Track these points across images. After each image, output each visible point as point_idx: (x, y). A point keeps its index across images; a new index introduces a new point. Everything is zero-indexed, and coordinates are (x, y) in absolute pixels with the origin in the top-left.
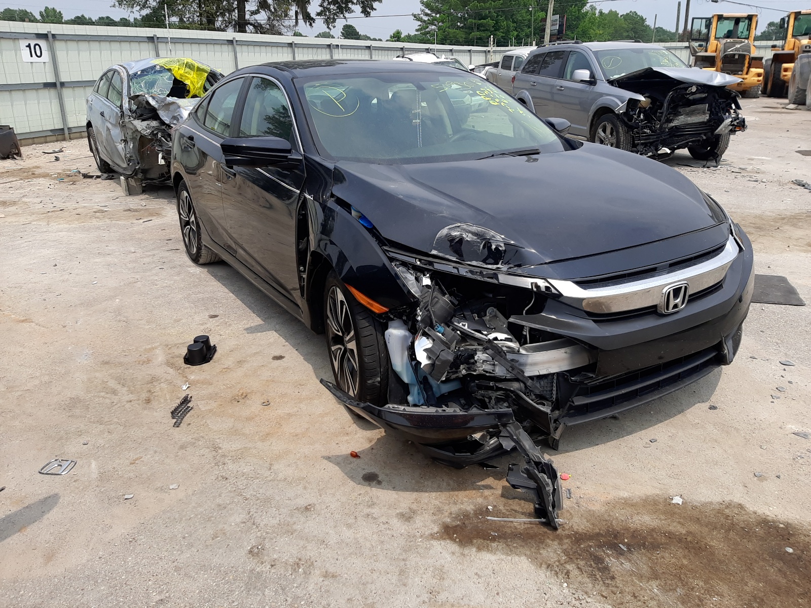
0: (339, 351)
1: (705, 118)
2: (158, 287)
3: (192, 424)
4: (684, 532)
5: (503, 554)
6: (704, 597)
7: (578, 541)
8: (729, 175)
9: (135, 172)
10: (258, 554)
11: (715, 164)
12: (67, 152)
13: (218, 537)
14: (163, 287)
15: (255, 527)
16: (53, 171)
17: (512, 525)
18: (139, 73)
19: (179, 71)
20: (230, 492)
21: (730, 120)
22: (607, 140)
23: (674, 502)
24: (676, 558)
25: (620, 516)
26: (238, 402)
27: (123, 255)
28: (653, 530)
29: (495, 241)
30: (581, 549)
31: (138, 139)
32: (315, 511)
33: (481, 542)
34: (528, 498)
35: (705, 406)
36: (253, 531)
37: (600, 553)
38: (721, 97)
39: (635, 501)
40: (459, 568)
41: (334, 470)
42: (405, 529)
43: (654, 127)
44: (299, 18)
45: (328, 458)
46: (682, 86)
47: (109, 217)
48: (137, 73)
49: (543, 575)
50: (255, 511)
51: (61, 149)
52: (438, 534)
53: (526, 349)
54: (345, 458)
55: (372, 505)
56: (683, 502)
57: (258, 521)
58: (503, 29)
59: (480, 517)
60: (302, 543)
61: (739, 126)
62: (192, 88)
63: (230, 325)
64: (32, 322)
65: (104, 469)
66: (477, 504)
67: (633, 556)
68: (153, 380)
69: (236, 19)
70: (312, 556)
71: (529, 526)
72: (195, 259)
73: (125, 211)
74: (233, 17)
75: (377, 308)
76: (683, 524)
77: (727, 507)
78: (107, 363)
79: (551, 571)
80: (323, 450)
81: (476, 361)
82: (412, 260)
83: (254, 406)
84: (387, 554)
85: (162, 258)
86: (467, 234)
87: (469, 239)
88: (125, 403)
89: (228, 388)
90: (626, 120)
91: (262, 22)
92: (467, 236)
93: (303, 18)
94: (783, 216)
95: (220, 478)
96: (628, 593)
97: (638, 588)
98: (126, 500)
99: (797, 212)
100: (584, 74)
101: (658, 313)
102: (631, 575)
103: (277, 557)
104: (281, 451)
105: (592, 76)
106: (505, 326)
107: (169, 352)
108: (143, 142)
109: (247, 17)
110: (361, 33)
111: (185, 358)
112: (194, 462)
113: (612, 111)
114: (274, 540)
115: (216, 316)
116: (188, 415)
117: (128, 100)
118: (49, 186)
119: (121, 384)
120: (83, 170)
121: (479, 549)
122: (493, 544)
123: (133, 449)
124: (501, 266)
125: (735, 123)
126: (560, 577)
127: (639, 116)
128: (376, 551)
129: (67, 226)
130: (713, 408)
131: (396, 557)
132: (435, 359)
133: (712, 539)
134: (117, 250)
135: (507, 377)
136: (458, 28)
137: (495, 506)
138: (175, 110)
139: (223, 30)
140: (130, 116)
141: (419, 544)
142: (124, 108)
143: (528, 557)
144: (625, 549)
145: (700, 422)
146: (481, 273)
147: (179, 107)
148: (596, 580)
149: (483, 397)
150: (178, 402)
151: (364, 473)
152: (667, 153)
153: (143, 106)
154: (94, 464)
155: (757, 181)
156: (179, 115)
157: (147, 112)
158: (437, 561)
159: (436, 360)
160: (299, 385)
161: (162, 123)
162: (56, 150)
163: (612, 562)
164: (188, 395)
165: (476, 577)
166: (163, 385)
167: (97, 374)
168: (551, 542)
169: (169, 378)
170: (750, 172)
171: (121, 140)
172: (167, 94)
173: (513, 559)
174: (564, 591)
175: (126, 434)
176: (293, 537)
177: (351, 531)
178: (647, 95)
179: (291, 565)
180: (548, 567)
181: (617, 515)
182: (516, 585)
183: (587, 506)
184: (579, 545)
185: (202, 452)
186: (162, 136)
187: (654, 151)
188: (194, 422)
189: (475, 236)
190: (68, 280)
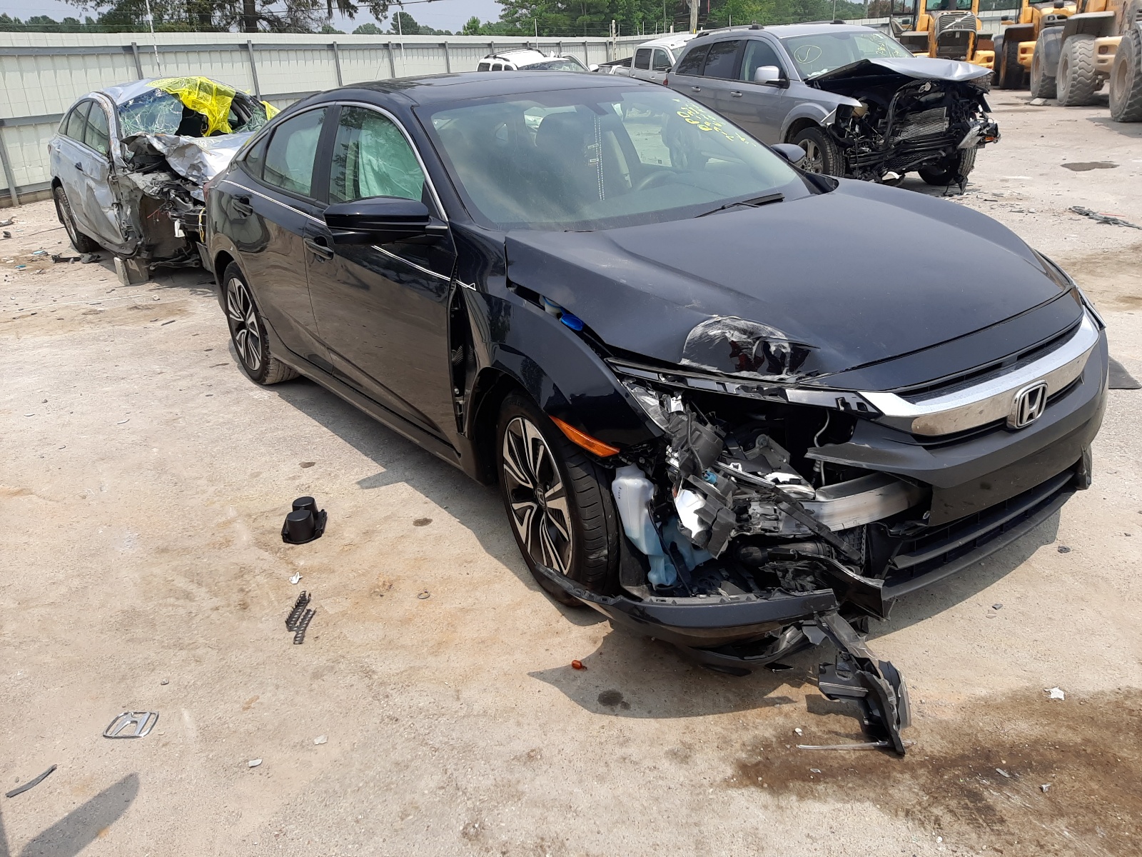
0: (529, 511)
1: (944, 126)
2: (211, 424)
3: (321, 638)
4: (1079, 740)
5: (837, 801)
6: (1137, 838)
7: (938, 773)
8: (981, 205)
9: (138, 250)
10: (477, 835)
11: (959, 190)
12: (20, 224)
13: (409, 815)
14: (220, 425)
15: (461, 793)
16: (6, 255)
17: (837, 754)
18: (131, 103)
19: (190, 96)
20: (408, 740)
21: (979, 127)
22: (809, 164)
23: (1052, 696)
24: (1080, 781)
25: (985, 724)
26: (382, 596)
27: (144, 378)
28: (1036, 742)
29: (777, 341)
30: (945, 782)
31: (138, 201)
32: (544, 760)
33: (800, 785)
34: (848, 710)
35: (1052, 548)
36: (459, 801)
37: (974, 786)
38: (963, 97)
39: (999, 701)
40: (780, 828)
41: (552, 693)
42: (685, 776)
43: (875, 143)
44: (332, 6)
45: (541, 676)
46: (912, 84)
47: (108, 319)
48: (128, 103)
49: (904, 828)
50: (454, 767)
51: (10, 220)
52: (735, 779)
53: (823, 494)
54: (564, 671)
55: (625, 742)
56: (1065, 695)
57: (462, 783)
58: (623, 9)
59: (788, 746)
60: (538, 812)
61: (990, 136)
62: (212, 120)
63: (336, 476)
64: (32, 494)
65: (204, 722)
66: (778, 726)
67: (1020, 785)
68: (242, 571)
69: (242, 12)
70: (559, 831)
71: (862, 753)
72: (259, 378)
73: (131, 309)
74: (237, 10)
75: (600, 449)
76: (1074, 729)
77: (1126, 697)
78: (165, 550)
79: (913, 819)
80: (528, 661)
81: (750, 516)
82: (654, 376)
83: (407, 602)
84: (668, 817)
85: (206, 378)
86: (732, 332)
87: (735, 340)
88: (210, 612)
89: (360, 575)
90: (836, 135)
91: (280, 15)
92: (733, 335)
93: (340, 7)
94: (1072, 261)
95: (386, 720)
96: (1030, 841)
97: (1042, 832)
98: (252, 769)
99: (1090, 253)
100: (771, 72)
101: (1007, 427)
102: (1025, 813)
103: (507, 838)
104: (467, 670)
105: (783, 74)
106: (785, 461)
107: (255, 525)
108: (146, 206)
109: (258, 8)
110: (420, 24)
111: (283, 534)
112: (341, 698)
113: (816, 124)
114: (496, 812)
115: (310, 465)
116: (311, 624)
117: (118, 144)
118: (6, 278)
119: (195, 581)
120: (51, 250)
121: (801, 797)
122: (819, 787)
123: (242, 685)
124: (787, 377)
125: (985, 132)
126: (928, 827)
127: (853, 129)
128: (651, 814)
129: (47, 338)
130: (1063, 550)
131: (684, 821)
132: (710, 523)
133: (1121, 747)
134: (134, 372)
135: (796, 536)
136: (560, 11)
137: (804, 728)
138: (194, 156)
139: (225, 30)
140: (124, 168)
141: (711, 797)
142: (114, 157)
143: (875, 801)
144: (1007, 776)
145: (1053, 573)
146: (759, 389)
147: (200, 151)
148: (979, 827)
149: (774, 569)
150: (293, 603)
151: (600, 693)
152: (895, 179)
153: (143, 152)
154: (186, 715)
155: (1022, 212)
156: (201, 162)
157: (152, 160)
158: (745, 822)
159: (713, 523)
160: (465, 562)
161: (176, 176)
162: (3, 222)
163: (992, 796)
164: (305, 592)
165: (809, 840)
166: (261, 579)
167: (156, 570)
168: (901, 776)
169: (266, 566)
170: (1009, 199)
171: (112, 205)
172: (175, 132)
173: (854, 807)
174: (940, 849)
175: (225, 661)
176: (522, 804)
177: (606, 786)
178: (862, 99)
179: (533, 850)
180: (907, 815)
181: (981, 724)
182: (870, 847)
183: (934, 715)
184: (942, 776)
185: (348, 680)
186: (176, 196)
187: (878, 177)
188: (323, 634)
189: (745, 334)
190: (69, 424)
